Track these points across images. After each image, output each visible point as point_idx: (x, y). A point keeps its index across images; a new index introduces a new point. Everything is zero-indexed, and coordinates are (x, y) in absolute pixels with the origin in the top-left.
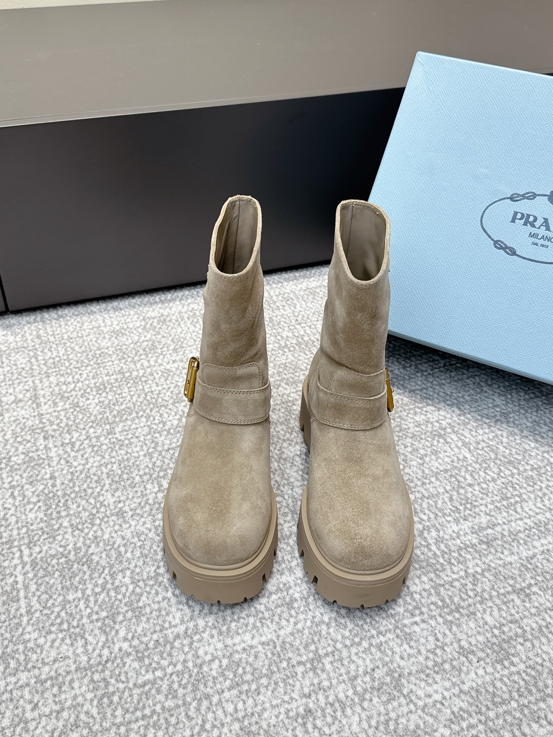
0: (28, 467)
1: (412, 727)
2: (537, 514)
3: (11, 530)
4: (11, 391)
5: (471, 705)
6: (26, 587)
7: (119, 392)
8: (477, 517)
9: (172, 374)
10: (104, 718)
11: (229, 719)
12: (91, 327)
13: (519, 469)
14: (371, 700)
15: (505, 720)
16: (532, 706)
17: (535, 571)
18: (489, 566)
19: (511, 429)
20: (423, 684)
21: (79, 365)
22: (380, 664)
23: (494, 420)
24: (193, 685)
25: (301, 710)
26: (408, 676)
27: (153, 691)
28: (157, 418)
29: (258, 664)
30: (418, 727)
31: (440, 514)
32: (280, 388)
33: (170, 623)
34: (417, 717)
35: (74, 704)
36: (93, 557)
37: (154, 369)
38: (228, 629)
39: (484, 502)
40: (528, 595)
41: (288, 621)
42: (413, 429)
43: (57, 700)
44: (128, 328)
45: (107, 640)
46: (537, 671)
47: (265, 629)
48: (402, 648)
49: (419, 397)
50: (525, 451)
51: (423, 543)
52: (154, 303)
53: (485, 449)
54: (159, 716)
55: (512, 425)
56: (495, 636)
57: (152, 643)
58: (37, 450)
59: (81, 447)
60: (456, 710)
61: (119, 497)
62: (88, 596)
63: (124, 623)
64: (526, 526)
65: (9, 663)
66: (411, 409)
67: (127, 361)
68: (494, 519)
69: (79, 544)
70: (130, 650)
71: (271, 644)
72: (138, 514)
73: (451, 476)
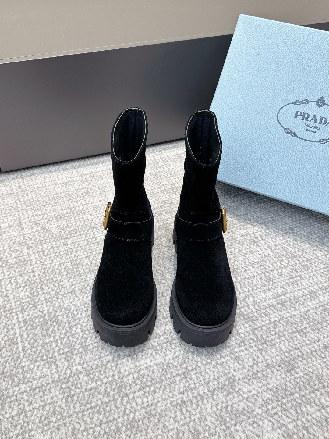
0: (18, 266)
1: (241, 409)
2: (310, 286)
3: (11, 303)
4: (6, 220)
5: (273, 396)
6: (21, 336)
7: (69, 220)
8: (276, 289)
9: (99, 208)
10: (69, 409)
11: (139, 407)
12: (50, 180)
13: (299, 261)
14: (218, 395)
15: (292, 404)
16: (307, 396)
17: (309, 319)
18: (283, 317)
19: (295, 237)
20: (246, 385)
21: (44, 204)
22: (222, 374)
23: (285, 232)
24: (118, 389)
25: (179, 401)
26: (238, 381)
27: (96, 393)
28: (92, 235)
29: (154, 376)
30: (244, 409)
31: (255, 288)
32: (162, 216)
33: (104, 354)
34: (243, 404)
35: (52, 401)
36: (59, 317)
37: (89, 205)
39: (280, 280)
40: (305, 333)
41: (170, 351)
42: (239, 238)
43: (42, 399)
44: (72, 181)
45: (69, 364)
46: (310, 376)
47: (158, 356)
48: (234, 365)
49: (242, 219)
50: (303, 250)
51: (246, 305)
52: (87, 165)
53: (280, 249)
54: (100, 407)
55: (295, 234)
56: (287, 357)
57: (95, 365)
58: (23, 255)
59: (49, 253)
60: (265, 399)
61: (72, 282)
62: (57, 340)
63: (78, 355)
64: (304, 294)
65: (14, 380)
66: (238, 227)
67: (72, 201)
68: (285, 290)
69: (50, 310)
70: (82, 370)
71: (161, 364)
72: (83, 292)
73: (261, 265)
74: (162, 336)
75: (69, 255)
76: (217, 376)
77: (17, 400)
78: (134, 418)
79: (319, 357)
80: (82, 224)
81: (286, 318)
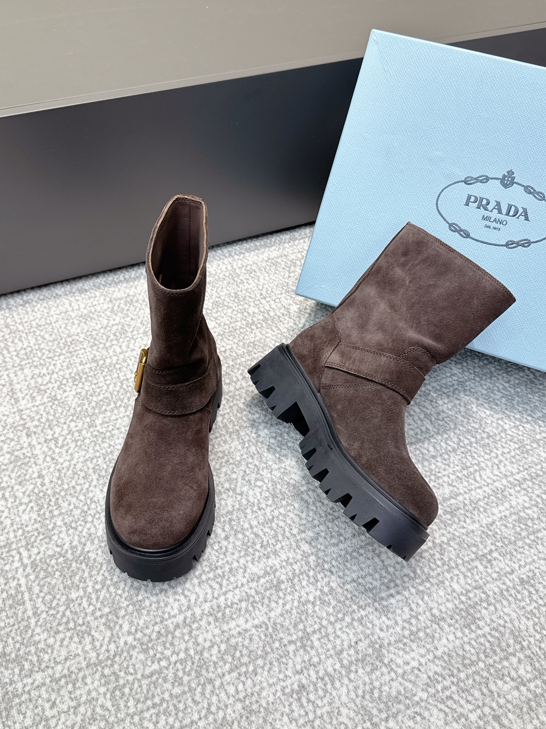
0: (15, 467)
1: (394, 693)
2: (494, 481)
3: (7, 533)
5: (444, 668)
6: (30, 589)
7: (95, 381)
8: (441, 488)
10: (118, 709)
11: (231, 700)
12: (58, 312)
13: (476, 438)
14: (357, 672)
15: (474, 680)
16: (497, 665)
17: (495, 537)
18: (454, 534)
19: (468, 398)
20: (401, 653)
21: (51, 355)
22: (362, 636)
23: (452, 389)
24: (196, 671)
25: (296, 687)
26: (388, 647)
27: (160, 680)
29: (253, 646)
30: (399, 693)
33: (169, 613)
34: (398, 684)
35: (89, 698)
36: (90, 554)
38: (223, 615)
39: (446, 473)
40: (489, 561)
41: (277, 603)
43: (73, 696)
44: (96, 311)
45: (112, 635)
46: (501, 632)
47: (257, 612)
48: (381, 621)
50: (482, 419)
52: (119, 282)
54: (168, 703)
55: (468, 393)
56: (463, 602)
57: (155, 634)
58: (22, 448)
59: (65, 443)
60: (431, 674)
62: (90, 593)
63: (127, 618)
64: (485, 494)
65: (24, 665)
67: (99, 348)
68: (456, 489)
69: (75, 543)
70: (135, 643)
71: (264, 626)
74: (262, 577)
75: (99, 445)
76: (354, 640)
77: (30, 700)
78: (224, 718)
79: (513, 600)
80: (118, 389)
81: (459, 537)
